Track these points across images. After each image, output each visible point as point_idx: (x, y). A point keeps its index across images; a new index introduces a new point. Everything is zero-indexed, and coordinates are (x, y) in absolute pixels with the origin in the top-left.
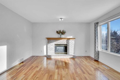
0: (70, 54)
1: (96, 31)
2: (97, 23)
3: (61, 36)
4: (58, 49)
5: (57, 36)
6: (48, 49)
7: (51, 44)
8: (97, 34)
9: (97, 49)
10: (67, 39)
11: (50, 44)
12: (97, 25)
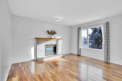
0: (59, 54)
1: (79, 34)
2: (80, 28)
3: (51, 36)
4: (48, 50)
5: (47, 36)
6: (37, 51)
7: (41, 45)
8: (80, 36)
9: (80, 47)
10: (56, 40)
11: (39, 45)
12: (79, 30)
